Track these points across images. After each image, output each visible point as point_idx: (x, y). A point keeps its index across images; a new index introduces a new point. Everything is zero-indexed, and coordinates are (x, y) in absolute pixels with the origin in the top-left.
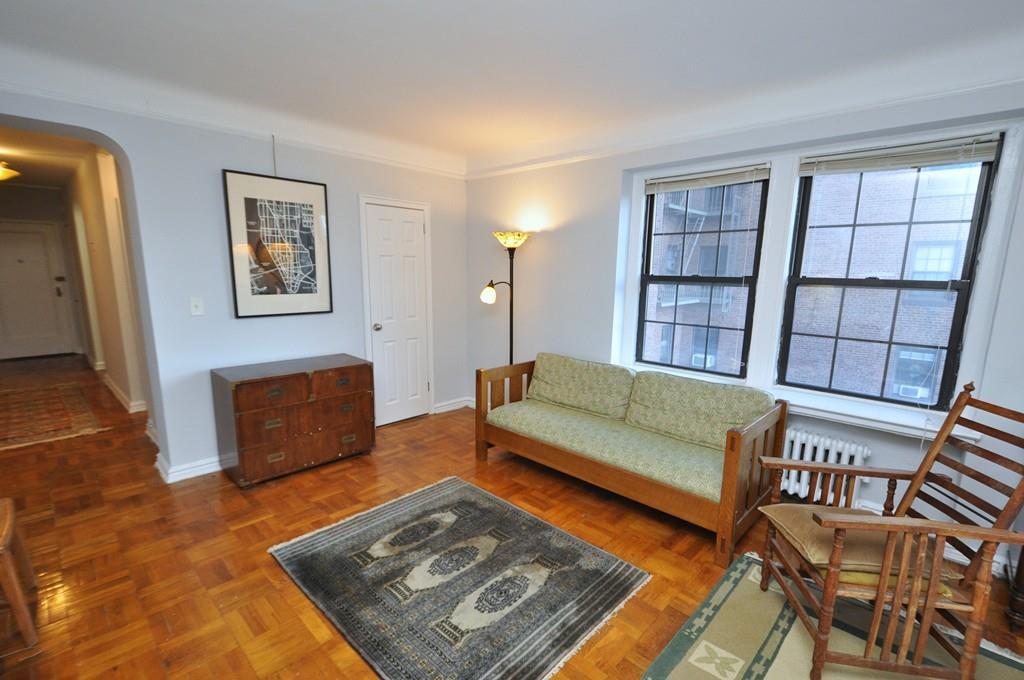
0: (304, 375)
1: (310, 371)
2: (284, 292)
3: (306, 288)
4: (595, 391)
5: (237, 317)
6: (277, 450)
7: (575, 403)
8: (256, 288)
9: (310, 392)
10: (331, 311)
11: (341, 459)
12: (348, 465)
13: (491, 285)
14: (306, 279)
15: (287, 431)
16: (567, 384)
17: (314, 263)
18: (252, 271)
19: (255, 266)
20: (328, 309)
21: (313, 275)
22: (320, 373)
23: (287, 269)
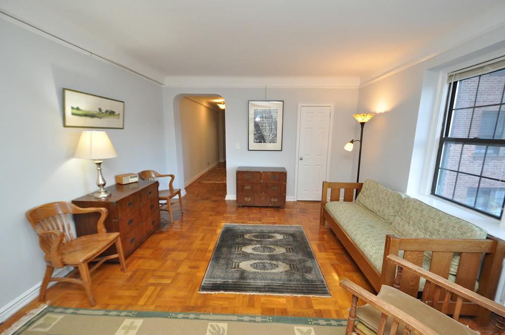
0: (259, 172)
1: (261, 171)
2: (265, 142)
3: (273, 141)
4: (382, 204)
5: (249, 150)
6: (248, 197)
7: (371, 209)
8: (255, 140)
9: (261, 179)
10: (281, 150)
11: (270, 207)
12: (272, 210)
13: (352, 142)
14: (273, 138)
15: (252, 191)
16: (372, 198)
17: (276, 131)
18: (254, 135)
19: (256, 133)
20: (280, 149)
21: (276, 136)
22: (266, 173)
23: (266, 134)
